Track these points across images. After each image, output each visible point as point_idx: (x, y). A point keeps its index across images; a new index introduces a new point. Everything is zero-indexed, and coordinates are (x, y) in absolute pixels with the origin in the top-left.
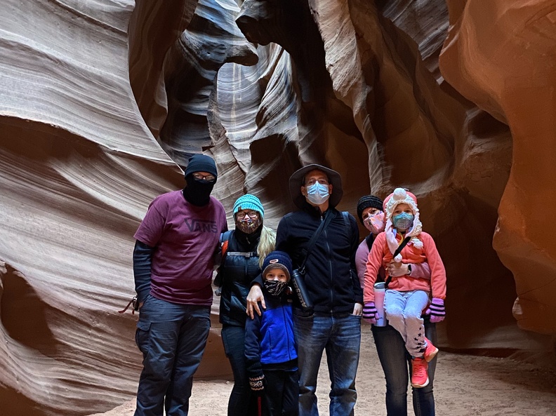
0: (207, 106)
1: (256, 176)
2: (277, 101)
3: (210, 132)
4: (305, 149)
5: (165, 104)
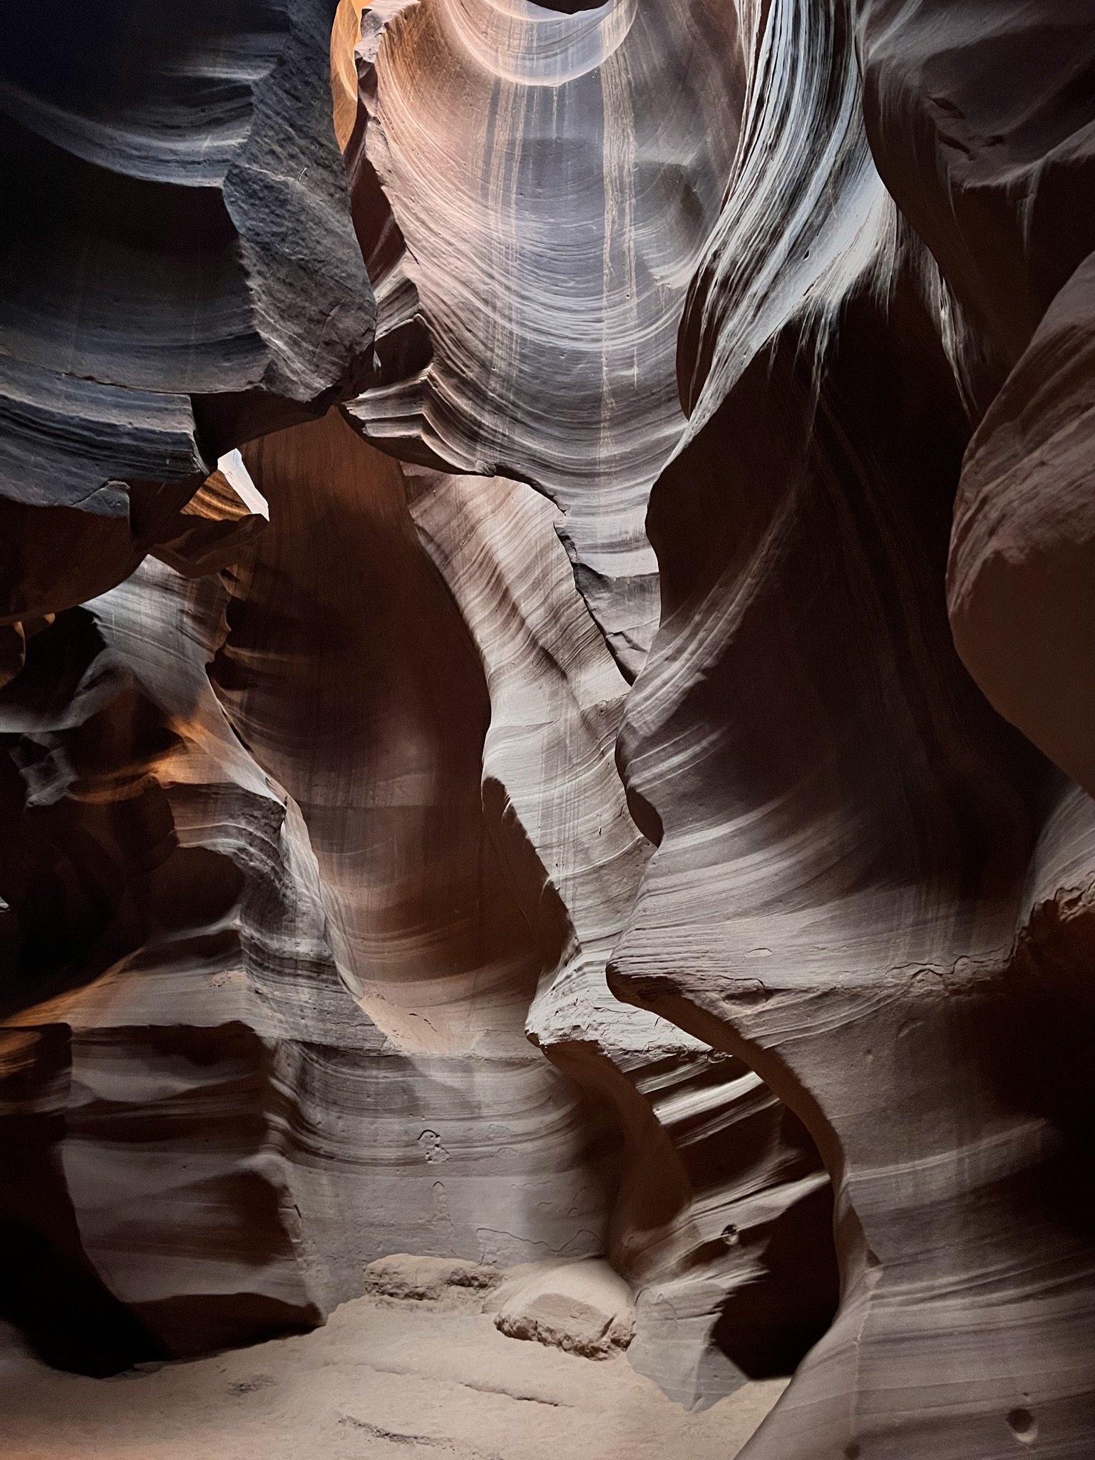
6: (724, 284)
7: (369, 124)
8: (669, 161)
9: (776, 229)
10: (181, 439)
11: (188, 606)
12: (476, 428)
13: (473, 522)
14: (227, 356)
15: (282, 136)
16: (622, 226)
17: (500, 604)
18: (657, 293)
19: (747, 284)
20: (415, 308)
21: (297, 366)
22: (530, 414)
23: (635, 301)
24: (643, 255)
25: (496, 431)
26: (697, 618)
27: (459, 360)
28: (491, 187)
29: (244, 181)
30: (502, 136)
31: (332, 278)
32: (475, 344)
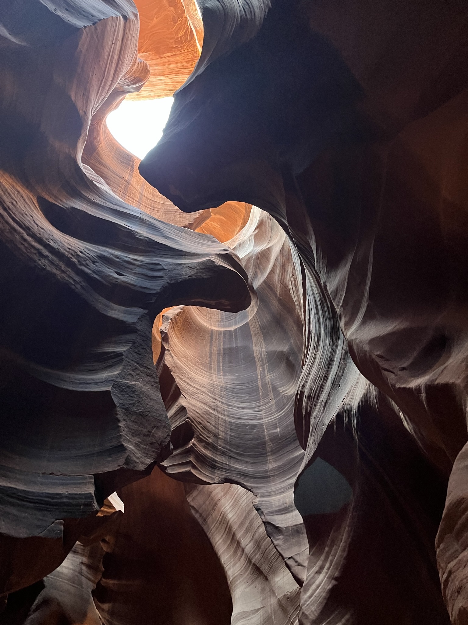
0: (116, 374)
6: (309, 397)
7: (166, 352)
8: (278, 350)
9: (325, 376)
10: (89, 496)
11: (85, 560)
12: (214, 463)
13: (216, 501)
14: (110, 456)
15: (134, 368)
16: (264, 374)
17: (231, 542)
18: (282, 398)
19: (318, 397)
20: (186, 417)
21: (139, 455)
22: (236, 453)
23: (274, 401)
24: (274, 383)
25: (223, 463)
26: (327, 549)
27: (205, 435)
28: (213, 366)
29: (119, 386)
30: (215, 348)
31: (153, 417)
32: (211, 427)
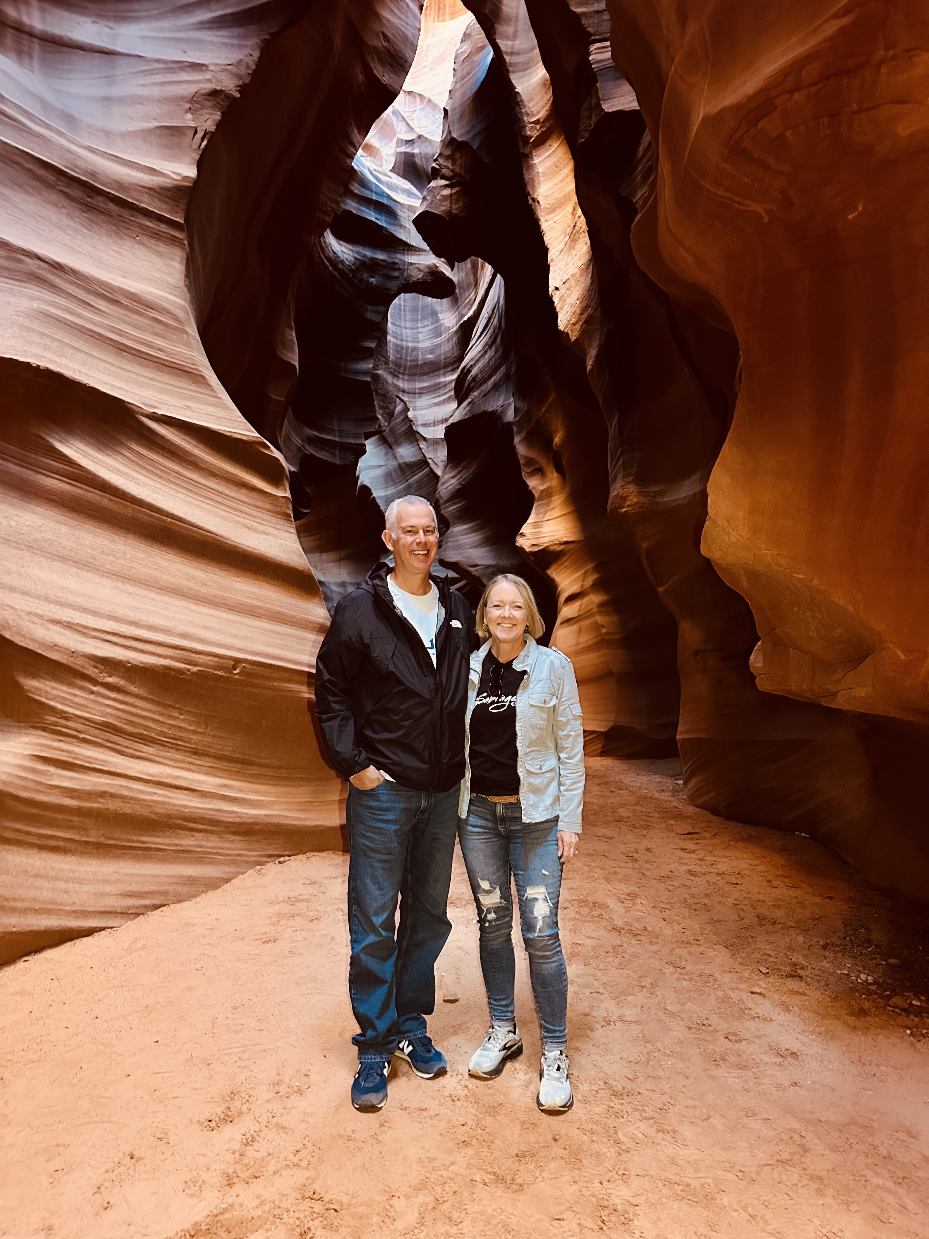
0: (371, 366)
1: (453, 481)
2: (487, 357)
3: (377, 408)
4: (523, 434)
5: (294, 359)
